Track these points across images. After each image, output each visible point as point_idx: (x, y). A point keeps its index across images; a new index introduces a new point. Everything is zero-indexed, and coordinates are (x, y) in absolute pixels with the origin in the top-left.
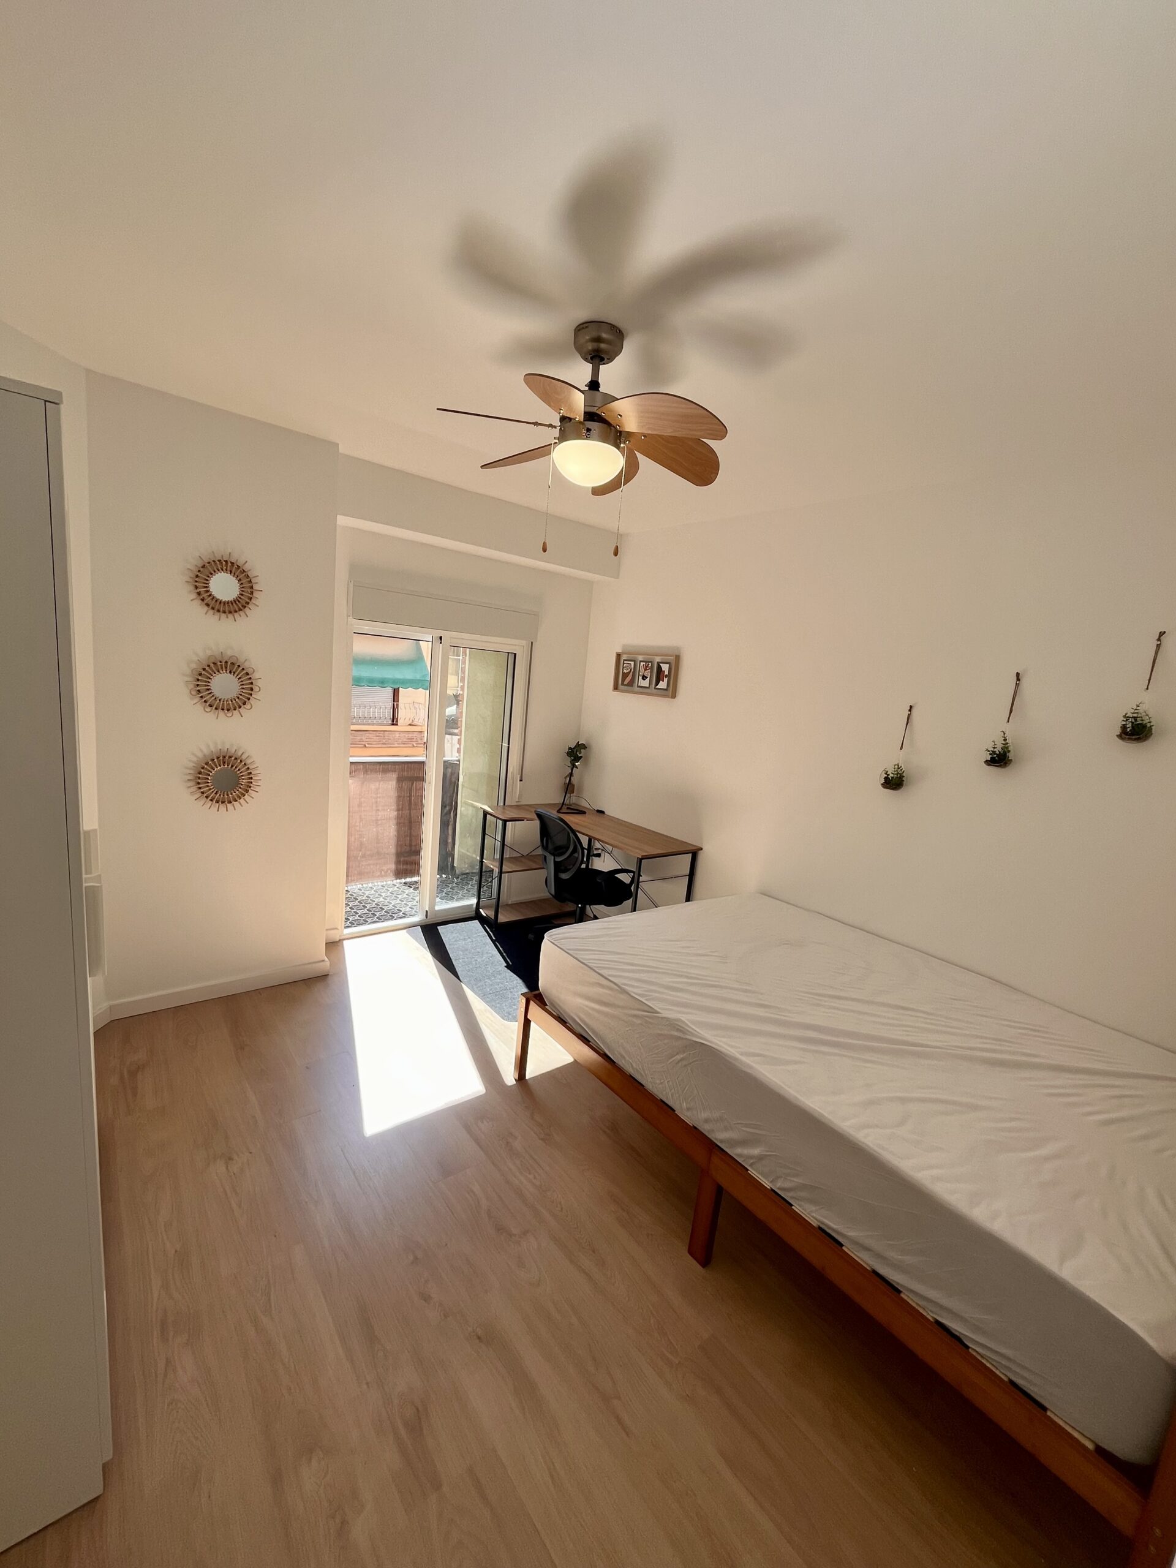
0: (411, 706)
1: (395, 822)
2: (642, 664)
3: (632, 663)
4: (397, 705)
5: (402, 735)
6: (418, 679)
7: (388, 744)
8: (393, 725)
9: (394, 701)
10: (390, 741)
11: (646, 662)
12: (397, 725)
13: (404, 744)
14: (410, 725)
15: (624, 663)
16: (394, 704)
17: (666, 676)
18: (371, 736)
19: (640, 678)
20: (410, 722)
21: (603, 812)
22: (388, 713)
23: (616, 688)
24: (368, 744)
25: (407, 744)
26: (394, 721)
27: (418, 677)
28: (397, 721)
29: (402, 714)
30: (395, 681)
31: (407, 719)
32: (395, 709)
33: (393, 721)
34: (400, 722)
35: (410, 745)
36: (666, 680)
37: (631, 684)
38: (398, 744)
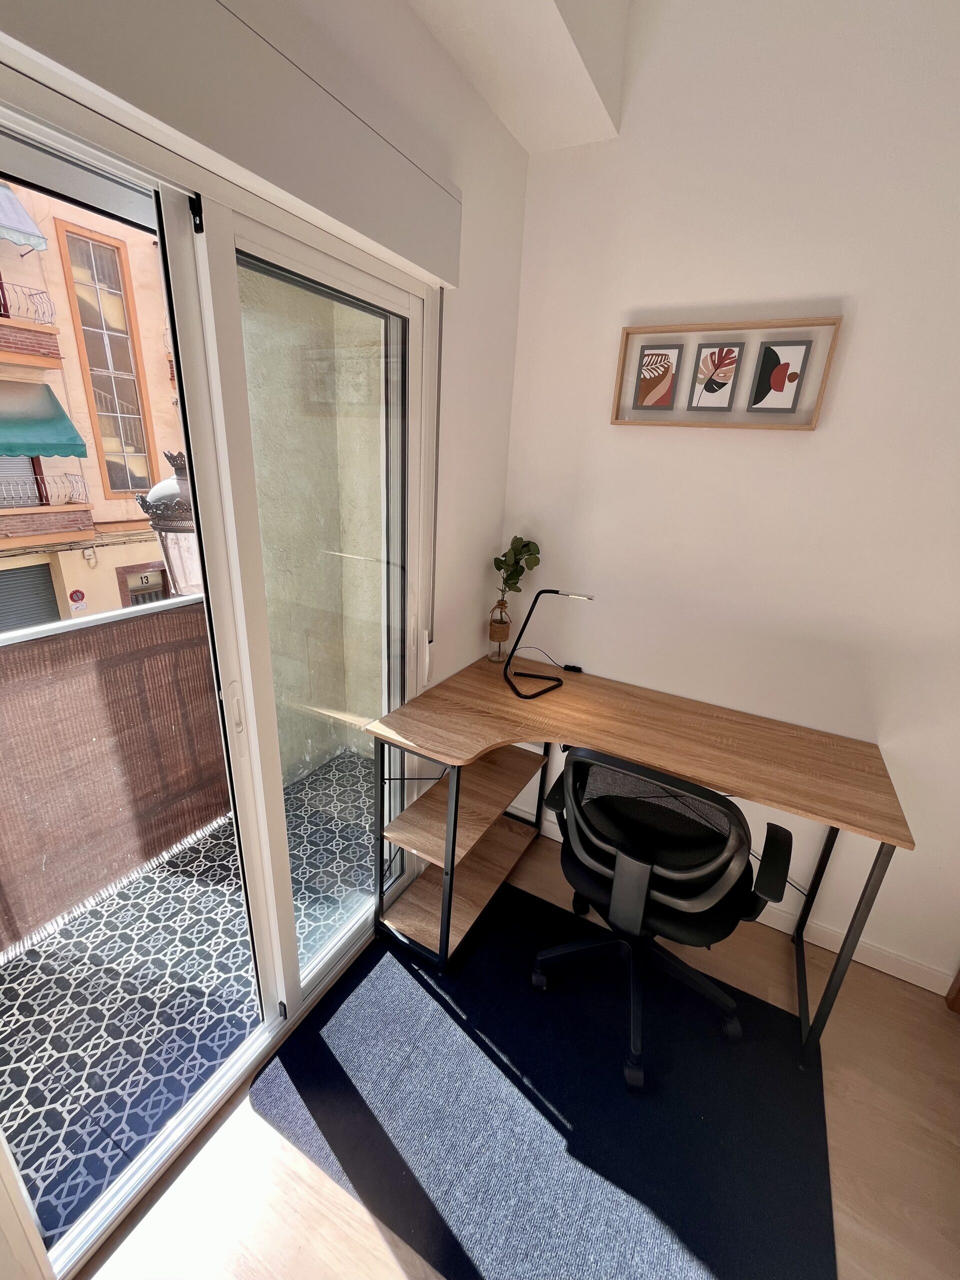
0: (64, 479)
1: (116, 758)
2: (706, 352)
3: (673, 354)
4: (42, 479)
5: (59, 517)
6: (64, 443)
7: (41, 530)
8: (42, 505)
9: (35, 475)
10: (44, 526)
11: (721, 346)
12: (49, 504)
13: (66, 528)
14: (68, 503)
15: (642, 356)
16: (36, 478)
17: (793, 377)
18: (13, 522)
19: (699, 387)
20: (67, 500)
21: (577, 670)
22: (31, 490)
23: (618, 416)
24: (11, 533)
25: (70, 527)
26: (43, 499)
27: (64, 440)
28: (47, 500)
29: (53, 489)
30: (30, 447)
31: (62, 496)
32: (39, 484)
33: (41, 500)
34: (51, 501)
35: (75, 529)
36: (790, 387)
37: (667, 402)
38: (56, 528)
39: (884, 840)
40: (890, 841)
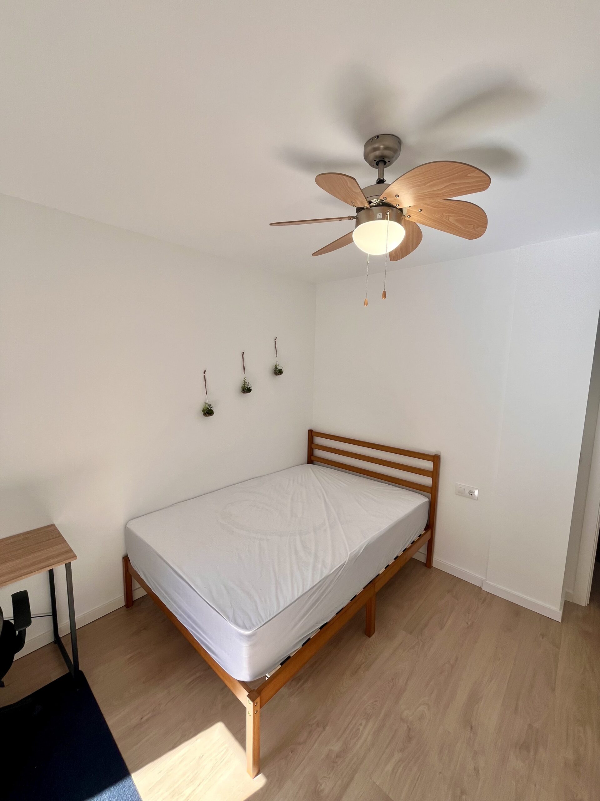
39: (64, 563)
40: (67, 562)
